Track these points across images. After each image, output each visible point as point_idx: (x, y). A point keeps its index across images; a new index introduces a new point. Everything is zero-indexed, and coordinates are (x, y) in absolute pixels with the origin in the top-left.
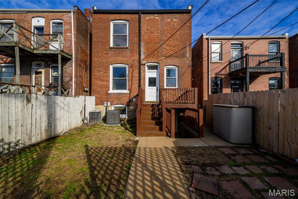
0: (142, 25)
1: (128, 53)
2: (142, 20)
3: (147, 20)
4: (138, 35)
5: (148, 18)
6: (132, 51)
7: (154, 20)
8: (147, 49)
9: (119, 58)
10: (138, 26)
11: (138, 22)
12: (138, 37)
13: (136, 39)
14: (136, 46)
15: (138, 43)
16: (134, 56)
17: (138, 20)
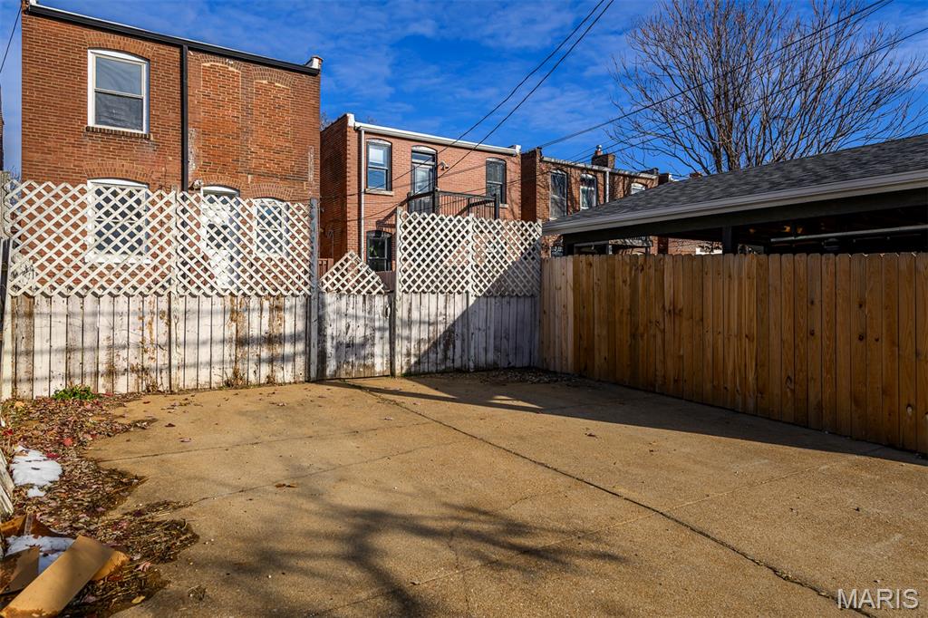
0: (191, 82)
1: (149, 152)
2: (191, 66)
3: (205, 70)
4: (178, 104)
5: (208, 65)
6: (160, 147)
7: (225, 73)
8: (204, 149)
9: (118, 162)
10: (178, 81)
11: (178, 70)
12: (178, 110)
13: (174, 117)
14: (174, 135)
15: (178, 127)
16: (166, 163)
17: (177, 64)
